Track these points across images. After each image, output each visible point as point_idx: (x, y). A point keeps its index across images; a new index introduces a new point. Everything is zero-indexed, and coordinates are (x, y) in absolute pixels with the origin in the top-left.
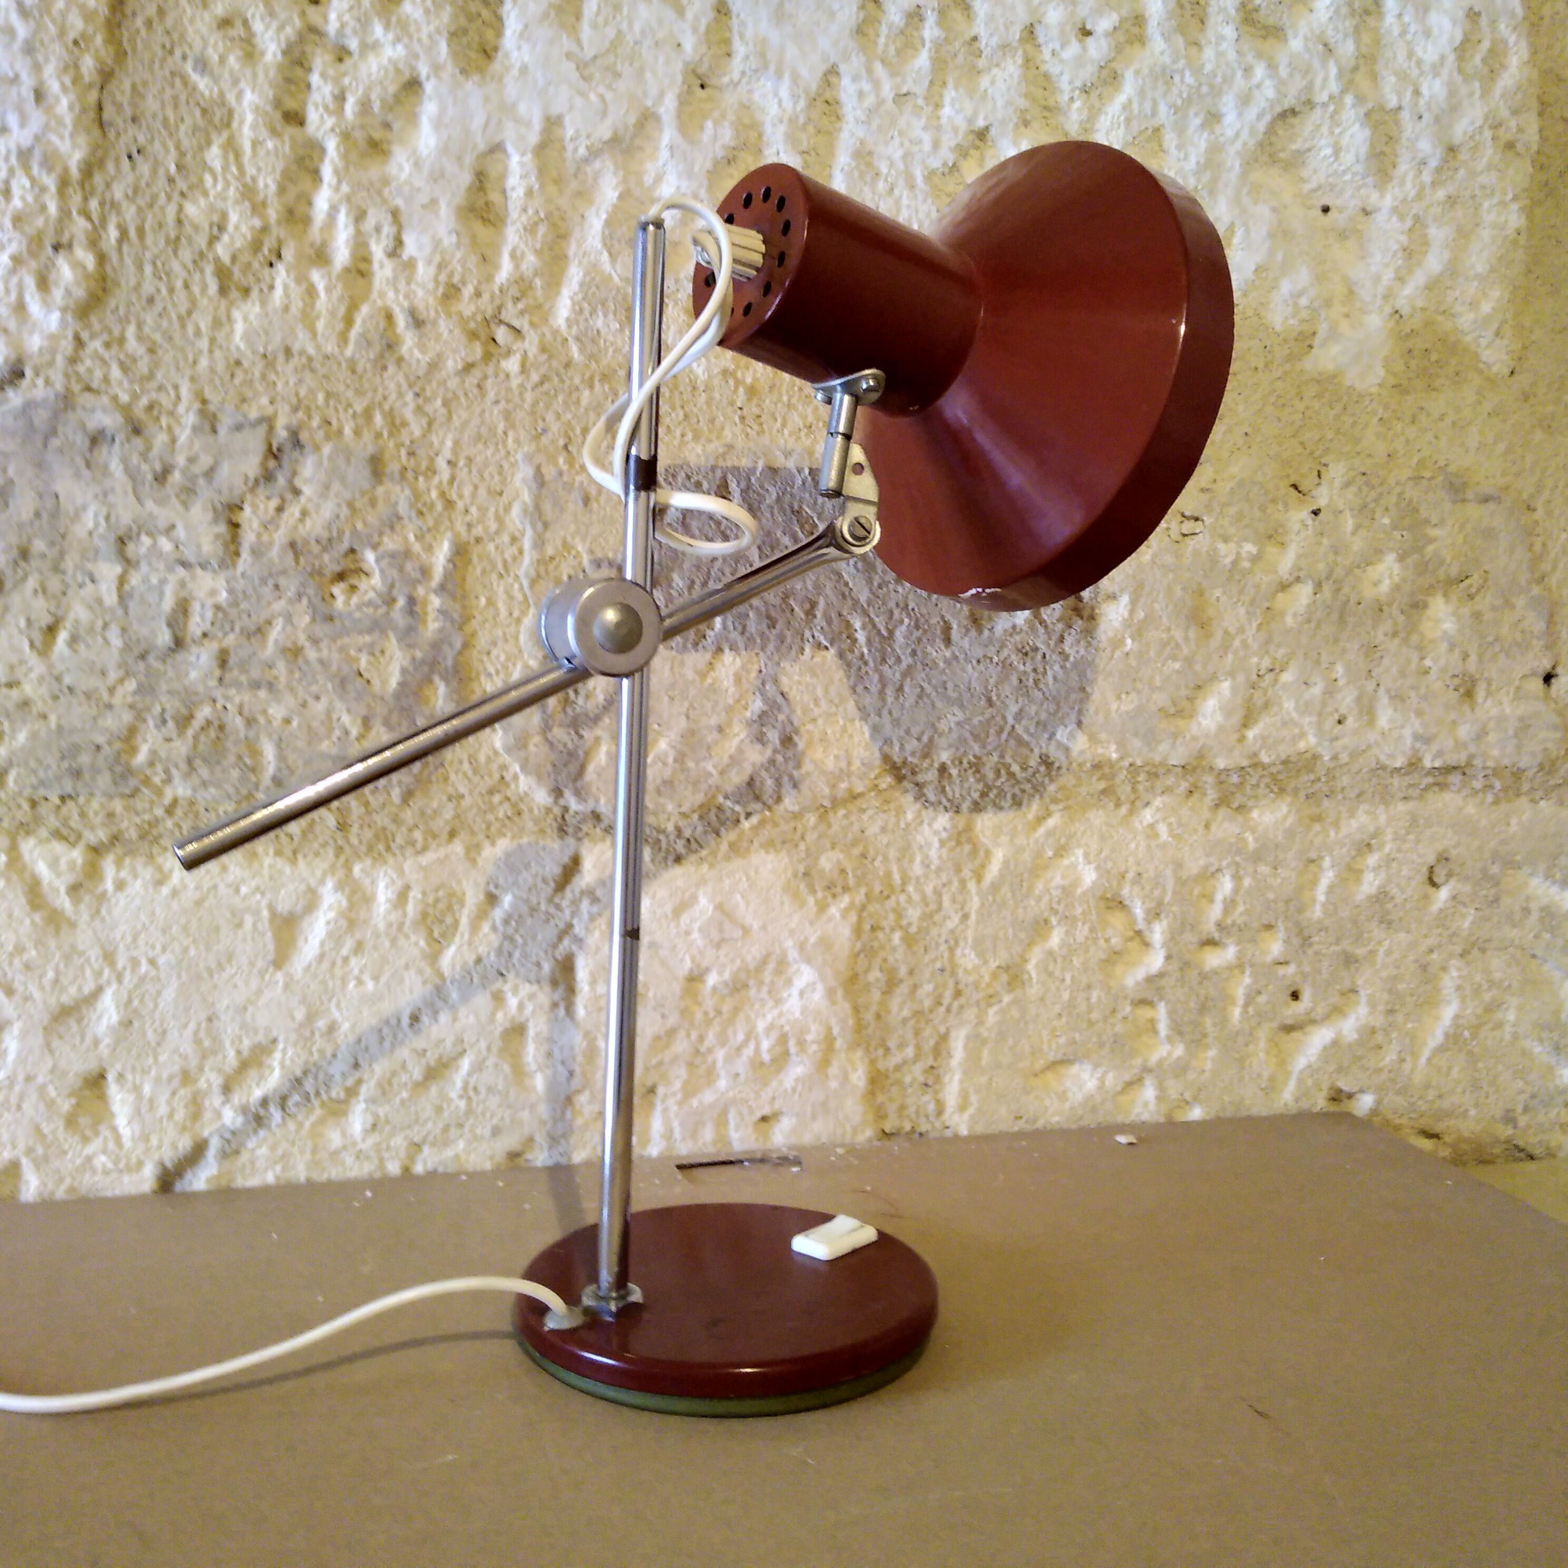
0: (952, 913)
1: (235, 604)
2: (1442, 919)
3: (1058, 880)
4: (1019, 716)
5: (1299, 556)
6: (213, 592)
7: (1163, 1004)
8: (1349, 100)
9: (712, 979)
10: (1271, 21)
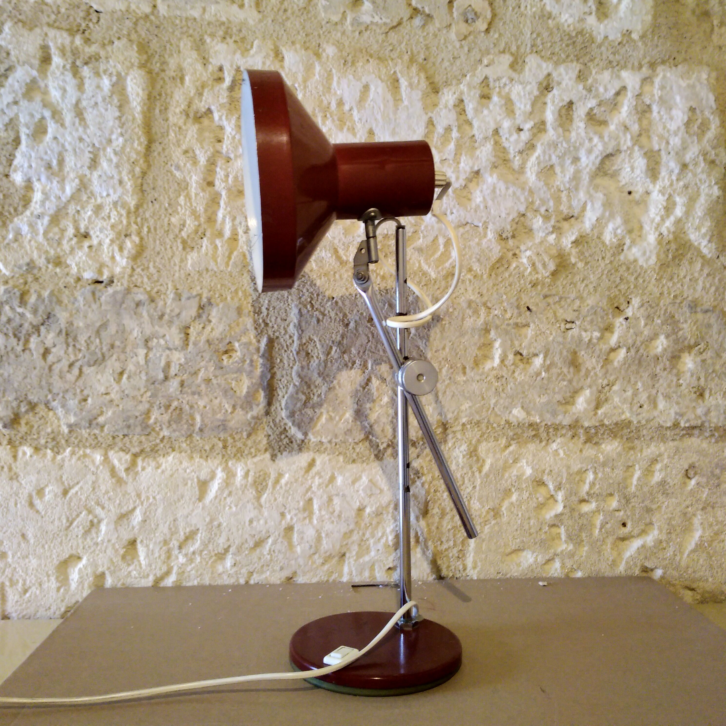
1: (187, 363)
2: (692, 493)
3: (515, 473)
4: (496, 404)
5: (619, 337)
6: (179, 359)
7: (563, 527)
8: (636, 148)
9: (368, 510)
10: (602, 119)
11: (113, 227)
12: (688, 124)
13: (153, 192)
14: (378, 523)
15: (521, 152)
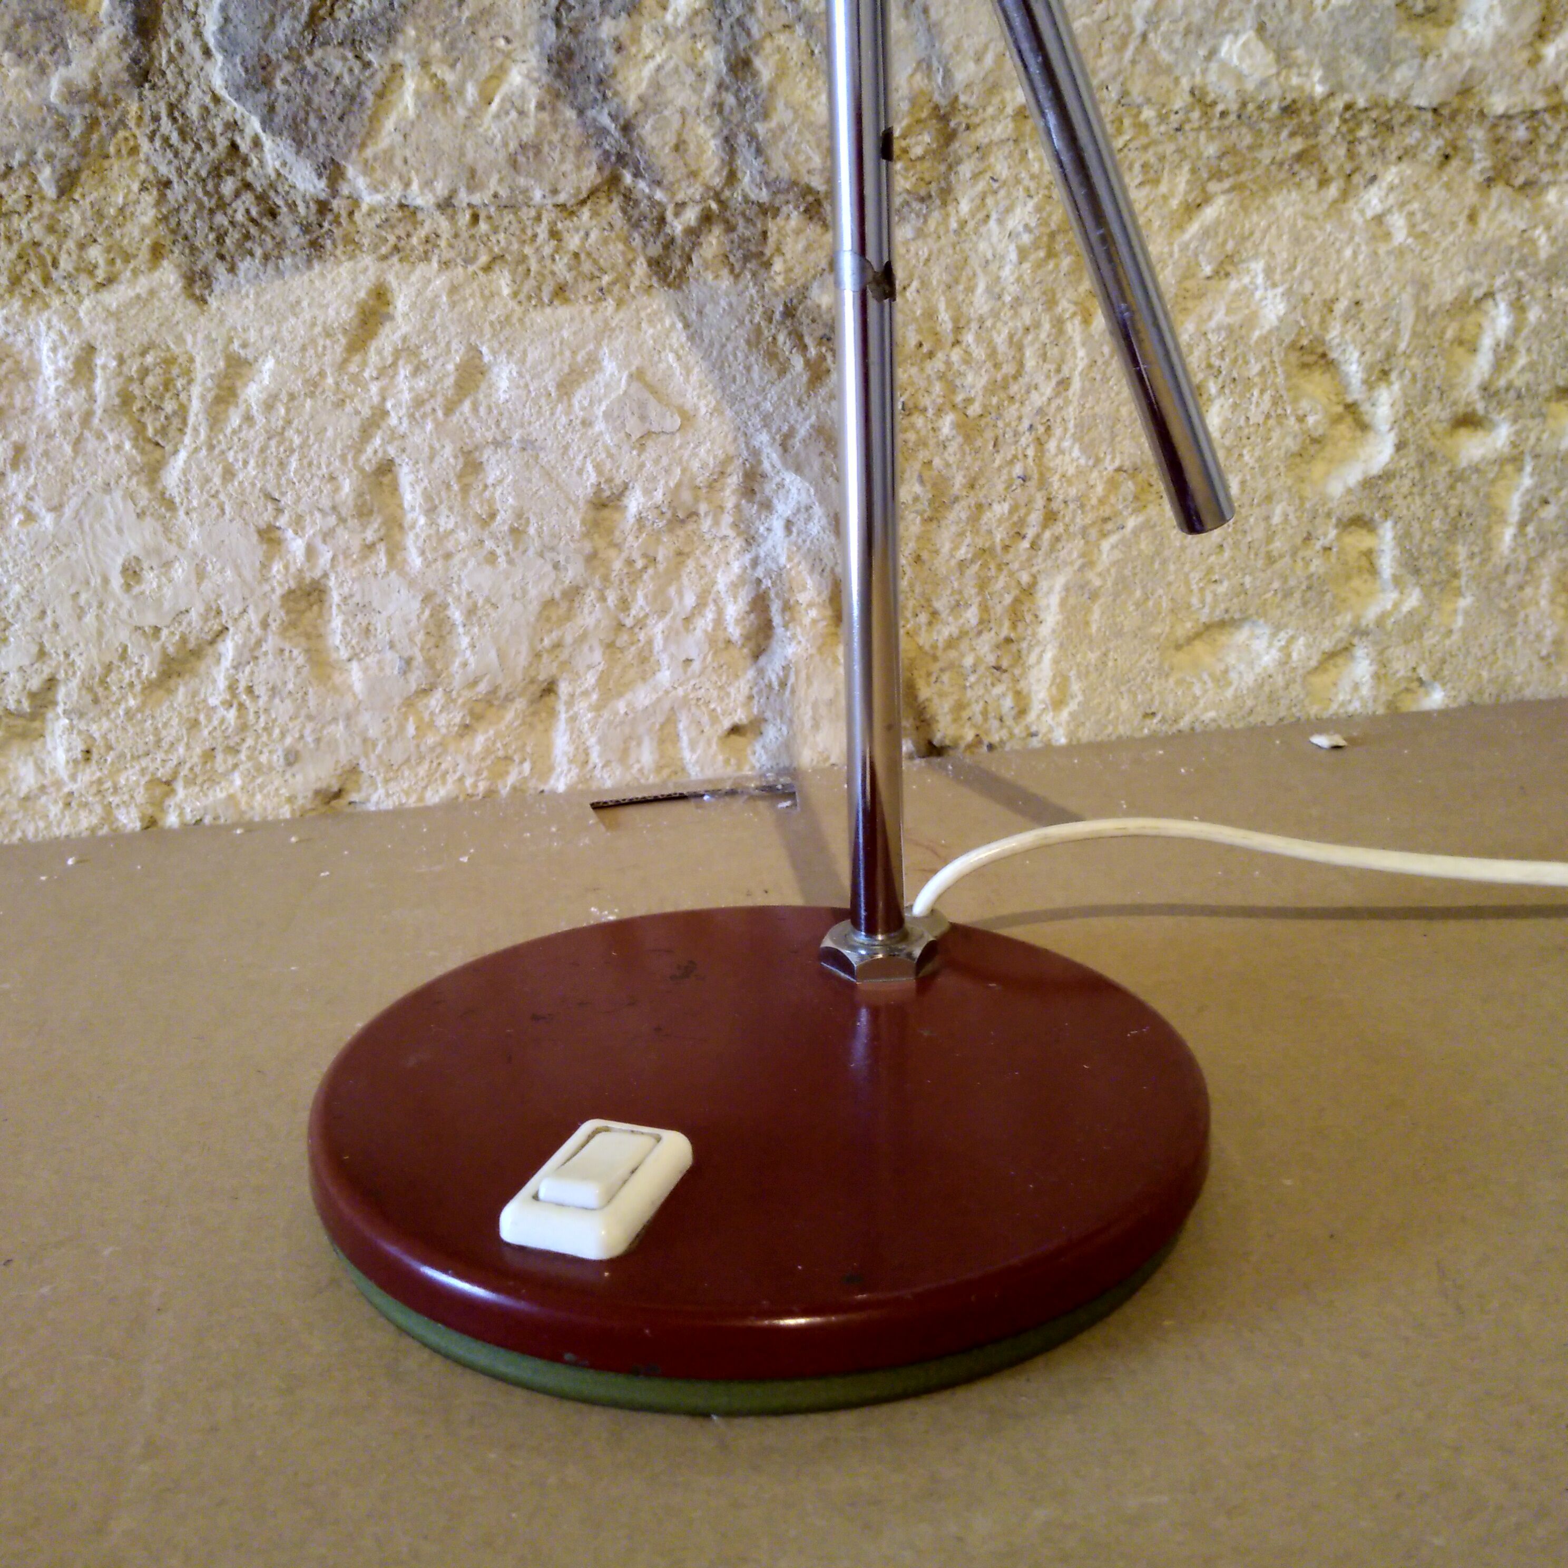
0: (1040, 378)
7: (1389, 524)
14: (681, 555)
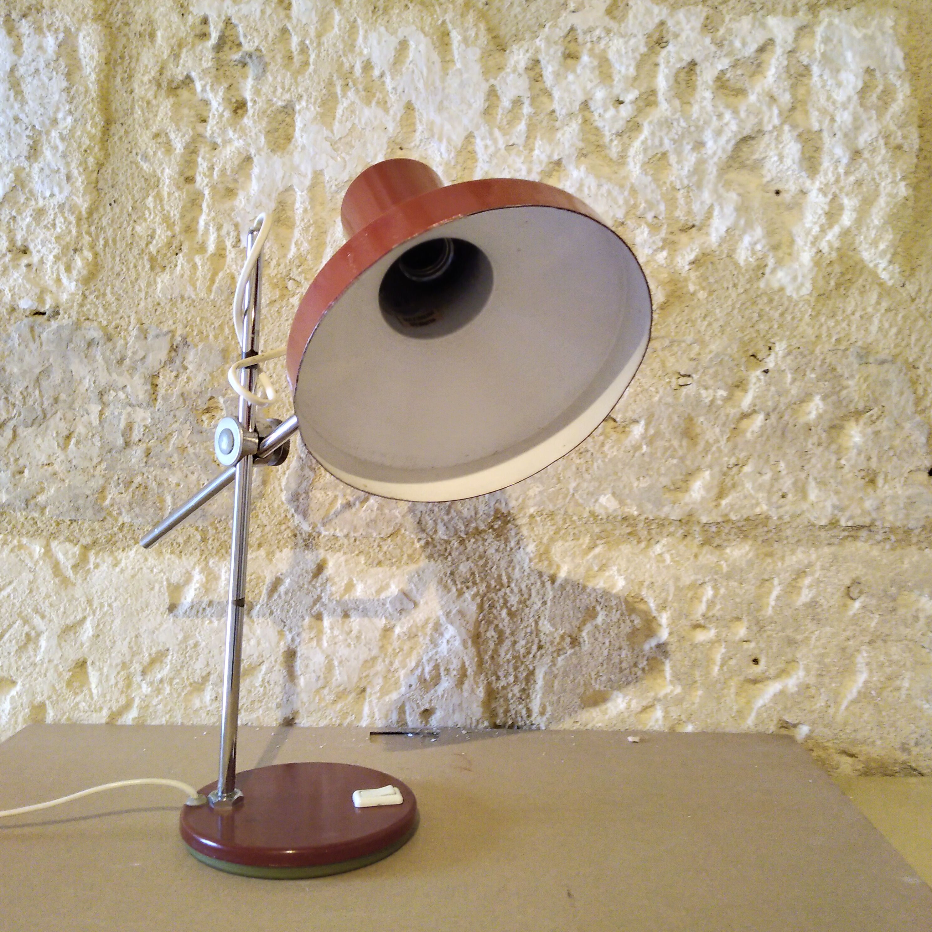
0: (536, 600)
1: (154, 425)
2: (855, 620)
3: (601, 584)
4: (576, 489)
5: (755, 398)
6: (144, 419)
7: (667, 661)
8: (786, 128)
9: (397, 630)
10: (738, 85)
11: (58, 238)
12: (863, 92)
13: (112, 191)
14: (412, 648)
15: (619, 134)
